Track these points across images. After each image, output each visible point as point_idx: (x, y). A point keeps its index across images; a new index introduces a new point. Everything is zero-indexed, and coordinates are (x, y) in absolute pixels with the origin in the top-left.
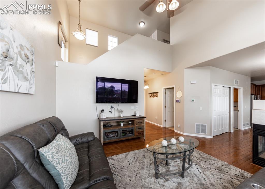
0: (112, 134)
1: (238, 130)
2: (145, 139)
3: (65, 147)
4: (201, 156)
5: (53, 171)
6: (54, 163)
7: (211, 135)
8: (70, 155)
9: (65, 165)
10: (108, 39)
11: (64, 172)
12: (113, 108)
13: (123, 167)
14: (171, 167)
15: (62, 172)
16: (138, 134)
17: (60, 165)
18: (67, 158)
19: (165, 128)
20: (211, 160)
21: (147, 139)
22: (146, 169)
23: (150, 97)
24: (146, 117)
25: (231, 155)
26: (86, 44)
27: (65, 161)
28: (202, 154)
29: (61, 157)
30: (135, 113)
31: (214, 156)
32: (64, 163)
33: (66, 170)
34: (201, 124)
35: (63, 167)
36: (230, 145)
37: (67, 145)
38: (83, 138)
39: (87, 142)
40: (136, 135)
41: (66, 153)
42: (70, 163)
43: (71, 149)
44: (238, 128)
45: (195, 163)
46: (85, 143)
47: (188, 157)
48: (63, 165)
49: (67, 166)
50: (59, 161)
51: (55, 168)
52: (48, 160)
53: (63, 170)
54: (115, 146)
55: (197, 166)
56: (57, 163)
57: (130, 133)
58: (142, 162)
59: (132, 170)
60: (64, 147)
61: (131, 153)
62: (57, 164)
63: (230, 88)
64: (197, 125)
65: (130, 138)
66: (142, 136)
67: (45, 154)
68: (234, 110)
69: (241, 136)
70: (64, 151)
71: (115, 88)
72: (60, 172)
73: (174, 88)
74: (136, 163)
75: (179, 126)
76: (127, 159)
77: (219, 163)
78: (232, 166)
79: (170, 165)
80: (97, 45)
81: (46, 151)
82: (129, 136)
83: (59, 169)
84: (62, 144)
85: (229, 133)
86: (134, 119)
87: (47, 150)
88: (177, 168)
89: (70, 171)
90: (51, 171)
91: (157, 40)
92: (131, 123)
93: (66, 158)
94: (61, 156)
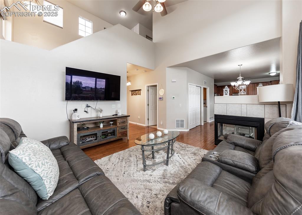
0: (89, 138)
1: (206, 123)
2: (128, 140)
3: (41, 150)
4: (181, 146)
5: (31, 176)
6: (32, 166)
7: (187, 128)
8: (50, 158)
9: (46, 168)
10: (78, 22)
11: (46, 175)
12: (89, 107)
13: (108, 170)
14: (157, 159)
15: (44, 176)
16: (121, 135)
17: (40, 167)
18: (48, 161)
19: (148, 127)
20: (188, 148)
21: (131, 139)
22: (133, 165)
23: (132, 95)
24: (129, 116)
25: (202, 142)
26: (44, 21)
27: (45, 163)
28: (181, 145)
29: (39, 160)
30: (117, 111)
31: (190, 145)
32: (45, 166)
33: (48, 174)
34: (180, 119)
35: (43, 170)
36: (201, 135)
37: (41, 148)
38: (53, 144)
39: (58, 149)
40: (118, 136)
41: (43, 155)
42: (52, 166)
43: (48, 152)
44: (206, 122)
45: (176, 152)
46: (56, 149)
47: (171, 146)
48: (44, 168)
49: (49, 169)
50: (38, 163)
51: (34, 172)
52: (24, 163)
53: (44, 173)
54: (94, 151)
55: (178, 154)
56: (37, 165)
57: (112, 135)
58: (129, 161)
59: (119, 170)
60: (39, 150)
61: (114, 154)
62: (36, 167)
63: (201, 87)
64: (177, 121)
65: (112, 140)
66: (126, 136)
67: (20, 157)
68: (204, 107)
69: (209, 126)
70: (41, 153)
71: (82, 85)
72: (42, 176)
73: (157, 86)
74: (122, 163)
75: (161, 123)
76: (111, 161)
77: (194, 149)
78: (202, 149)
79: (156, 158)
80: (62, 26)
81: (20, 153)
82: (111, 138)
83: (40, 172)
84: (35, 147)
85: (201, 125)
86: (117, 119)
87: (22, 152)
88: (162, 159)
89: (52, 175)
90: (28, 176)
91: (140, 34)
92: (112, 124)
93: (45, 160)
94: (39, 158)
